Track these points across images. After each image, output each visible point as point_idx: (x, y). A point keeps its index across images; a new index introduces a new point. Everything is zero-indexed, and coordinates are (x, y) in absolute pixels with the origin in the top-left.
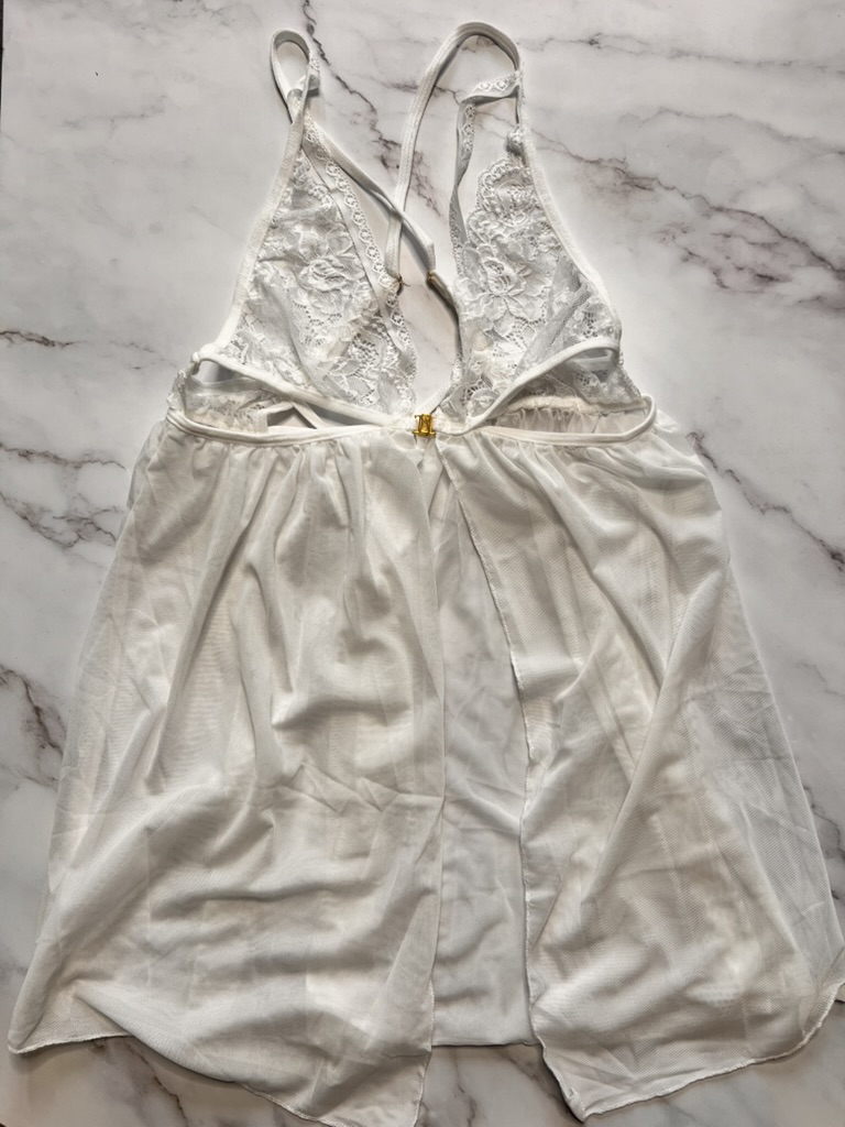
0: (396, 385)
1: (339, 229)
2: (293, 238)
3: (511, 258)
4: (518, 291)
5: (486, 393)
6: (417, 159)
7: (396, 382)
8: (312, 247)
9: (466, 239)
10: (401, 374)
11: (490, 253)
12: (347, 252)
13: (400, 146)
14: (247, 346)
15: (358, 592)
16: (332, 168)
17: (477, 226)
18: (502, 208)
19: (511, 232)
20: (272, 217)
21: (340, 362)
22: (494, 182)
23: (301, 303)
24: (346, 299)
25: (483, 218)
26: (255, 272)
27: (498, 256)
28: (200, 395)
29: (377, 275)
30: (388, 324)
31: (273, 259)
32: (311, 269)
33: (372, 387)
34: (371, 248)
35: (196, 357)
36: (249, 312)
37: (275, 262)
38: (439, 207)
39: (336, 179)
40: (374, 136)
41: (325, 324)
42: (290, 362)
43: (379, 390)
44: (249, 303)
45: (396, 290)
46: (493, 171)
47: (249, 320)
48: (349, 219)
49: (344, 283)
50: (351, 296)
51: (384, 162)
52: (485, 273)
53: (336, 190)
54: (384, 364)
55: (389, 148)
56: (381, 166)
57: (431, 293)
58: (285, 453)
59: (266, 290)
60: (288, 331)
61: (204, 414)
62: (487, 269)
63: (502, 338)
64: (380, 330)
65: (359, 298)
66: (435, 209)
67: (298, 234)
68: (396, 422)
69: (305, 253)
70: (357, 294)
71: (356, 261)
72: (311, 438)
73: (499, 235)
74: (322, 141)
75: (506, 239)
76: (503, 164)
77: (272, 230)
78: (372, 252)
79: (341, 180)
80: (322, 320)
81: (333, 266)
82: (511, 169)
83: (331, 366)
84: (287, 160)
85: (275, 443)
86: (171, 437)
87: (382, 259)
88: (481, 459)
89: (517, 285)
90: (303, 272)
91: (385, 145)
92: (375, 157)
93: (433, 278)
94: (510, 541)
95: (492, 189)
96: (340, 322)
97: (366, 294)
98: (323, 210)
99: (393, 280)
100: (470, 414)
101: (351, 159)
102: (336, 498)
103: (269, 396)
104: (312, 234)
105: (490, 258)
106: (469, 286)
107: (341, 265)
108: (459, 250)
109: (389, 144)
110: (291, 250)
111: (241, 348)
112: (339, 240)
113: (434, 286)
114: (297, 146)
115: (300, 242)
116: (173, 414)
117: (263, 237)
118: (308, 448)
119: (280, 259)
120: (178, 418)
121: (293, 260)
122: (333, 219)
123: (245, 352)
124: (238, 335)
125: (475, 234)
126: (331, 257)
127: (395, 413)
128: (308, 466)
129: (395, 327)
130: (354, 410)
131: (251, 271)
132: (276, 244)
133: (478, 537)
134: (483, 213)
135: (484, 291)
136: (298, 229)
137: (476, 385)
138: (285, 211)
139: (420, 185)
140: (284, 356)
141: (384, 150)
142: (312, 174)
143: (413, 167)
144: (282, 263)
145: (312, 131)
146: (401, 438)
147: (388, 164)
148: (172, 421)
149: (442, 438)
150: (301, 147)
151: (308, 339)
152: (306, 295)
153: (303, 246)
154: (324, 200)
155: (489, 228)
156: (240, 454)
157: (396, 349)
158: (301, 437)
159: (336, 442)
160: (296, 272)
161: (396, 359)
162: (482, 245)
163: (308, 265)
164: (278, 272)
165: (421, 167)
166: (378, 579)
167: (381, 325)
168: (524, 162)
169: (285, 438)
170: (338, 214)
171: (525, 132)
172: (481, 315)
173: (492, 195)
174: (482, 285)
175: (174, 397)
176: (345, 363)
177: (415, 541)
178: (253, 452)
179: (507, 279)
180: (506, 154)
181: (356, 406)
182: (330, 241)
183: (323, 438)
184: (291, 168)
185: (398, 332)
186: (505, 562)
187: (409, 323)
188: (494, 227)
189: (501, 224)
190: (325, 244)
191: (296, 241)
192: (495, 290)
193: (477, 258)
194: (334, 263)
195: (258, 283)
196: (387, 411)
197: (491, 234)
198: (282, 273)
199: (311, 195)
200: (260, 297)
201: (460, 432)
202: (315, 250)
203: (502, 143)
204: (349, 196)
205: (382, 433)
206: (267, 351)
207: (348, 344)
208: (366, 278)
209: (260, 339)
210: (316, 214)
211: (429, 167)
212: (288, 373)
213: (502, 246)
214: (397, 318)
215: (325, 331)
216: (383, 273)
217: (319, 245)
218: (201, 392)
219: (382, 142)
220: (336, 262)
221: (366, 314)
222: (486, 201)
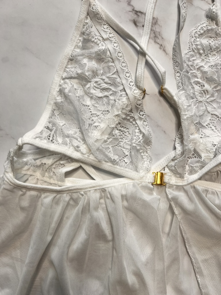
0: (141, 153)
1: (109, 61)
2: (82, 66)
3: (210, 80)
4: (212, 99)
5: (198, 162)
6: (155, 22)
7: (141, 151)
8: (93, 72)
9: (183, 68)
10: (144, 147)
11: (196, 77)
12: (113, 74)
13: (145, 14)
14: (55, 128)
15: (118, 288)
16: (105, 27)
17: (189, 61)
18: (204, 50)
19: (209, 64)
20: (70, 55)
21: (108, 139)
22: (199, 35)
23: (86, 104)
24: (112, 102)
25: (192, 56)
26: (60, 86)
27: (201, 78)
28: (25, 160)
29: (131, 89)
30: (136, 117)
31: (71, 78)
32: (92, 84)
33: (127, 153)
34: (127, 72)
35: (20, 142)
36: (57, 108)
37: (72, 80)
38: (166, 49)
39: (107, 32)
40: (129, 8)
41: (100, 116)
42: (79, 139)
43: (131, 155)
44: (56, 104)
45: (142, 97)
46: (198, 29)
47: (56, 113)
48: (114, 56)
49: (111, 92)
50: (115, 100)
51: (135, 23)
52: (193, 88)
53: (108, 39)
54: (134, 141)
55: (138, 15)
56: (133, 25)
57: (161, 99)
58: (75, 196)
59: (66, 97)
60: (78, 121)
61: (28, 169)
62: (195, 86)
63: (204, 126)
64: (131, 120)
65: (120, 102)
66: (164, 51)
67: (85, 64)
68: (142, 178)
69: (89, 75)
70: (119, 100)
71: (118, 80)
72: (91, 188)
73: (202, 66)
74: (100, 10)
75: (206, 68)
76: (205, 25)
77: (70, 62)
78: (128, 75)
79: (110, 33)
80: (98, 114)
81: (105, 83)
82: (209, 28)
83: (102, 141)
84: (80, 21)
85: (69, 191)
86: (5, 189)
87: (133, 78)
88: (195, 204)
89: (212, 96)
90: (88, 86)
91: (136, 14)
92: (130, 20)
93: (164, 91)
94: (209, 248)
95: (198, 40)
96: (109, 116)
97: (124, 99)
98: (100, 50)
99: (140, 92)
100: (187, 174)
101: (117, 21)
102: (105, 226)
103: (66, 158)
104: (93, 64)
105: (196, 80)
106: (186, 96)
107: (109, 82)
108: (178, 74)
109: (137, 13)
110: (81, 73)
111: (51, 130)
112: (109, 68)
113: (163, 94)
114: (86, 13)
115: (86, 68)
116: (7, 175)
117: (65, 65)
118: (88, 193)
119: (74, 78)
120: (9, 178)
121: (82, 79)
122: (105, 55)
123: (53, 132)
124: (50, 122)
125: (188, 65)
126: (104, 77)
127: (141, 171)
128: (88, 204)
129: (141, 119)
130: (117, 169)
131: (58, 85)
132: (73, 70)
133: (190, 246)
134: (192, 53)
135: (193, 98)
136: (85, 61)
137: (191, 155)
138: (78, 50)
139: (155, 37)
140: (75, 136)
141: (136, 16)
142: (93, 30)
143: (152, 26)
144: (76, 81)
145: (94, 5)
146: (145, 187)
147: (138, 24)
148: (6, 179)
149: (170, 187)
150: (88, 14)
151: (90, 125)
152: (89, 99)
153: (88, 71)
154: (100, 45)
155: (196, 62)
156: (48, 199)
157: (141, 132)
158: (84, 187)
159: (106, 190)
160: (84, 86)
161: (141, 138)
162: (191, 71)
163: (91, 82)
164: (73, 86)
165: (157, 26)
166: (131, 279)
167: (133, 117)
168: (217, 24)
169: (75, 188)
170: (108, 53)
171: (218, 7)
172: (193, 114)
173: (198, 43)
174: (192, 95)
175: (7, 164)
176: (111, 140)
177: (153, 253)
178: (55, 197)
179: (206, 92)
180: (206, 19)
181: (118, 167)
182: (103, 68)
183: (98, 188)
184: (82, 26)
185: (142, 122)
186: (206, 261)
187: (148, 116)
188: (198, 62)
189: (203, 60)
190: (100, 70)
191: (84, 68)
192: (199, 98)
193: (189, 79)
194: (105, 81)
195: (61, 92)
196: (136, 170)
197: (197, 65)
198: (76, 86)
199: (93, 42)
200: (63, 100)
201: (181, 184)
202: (95, 73)
203: (203, 13)
204: (115, 43)
205: (134, 186)
206: (67, 132)
207: (113, 128)
208: (124, 90)
209: (61, 125)
210: (96, 52)
211: (161, 27)
212: (78, 147)
213: (204, 73)
214: (142, 113)
215: (100, 121)
216: (134, 88)
217: (97, 70)
218: (26, 157)
219: (134, 12)
220: (107, 80)
221: (124, 111)
222: (194, 46)
